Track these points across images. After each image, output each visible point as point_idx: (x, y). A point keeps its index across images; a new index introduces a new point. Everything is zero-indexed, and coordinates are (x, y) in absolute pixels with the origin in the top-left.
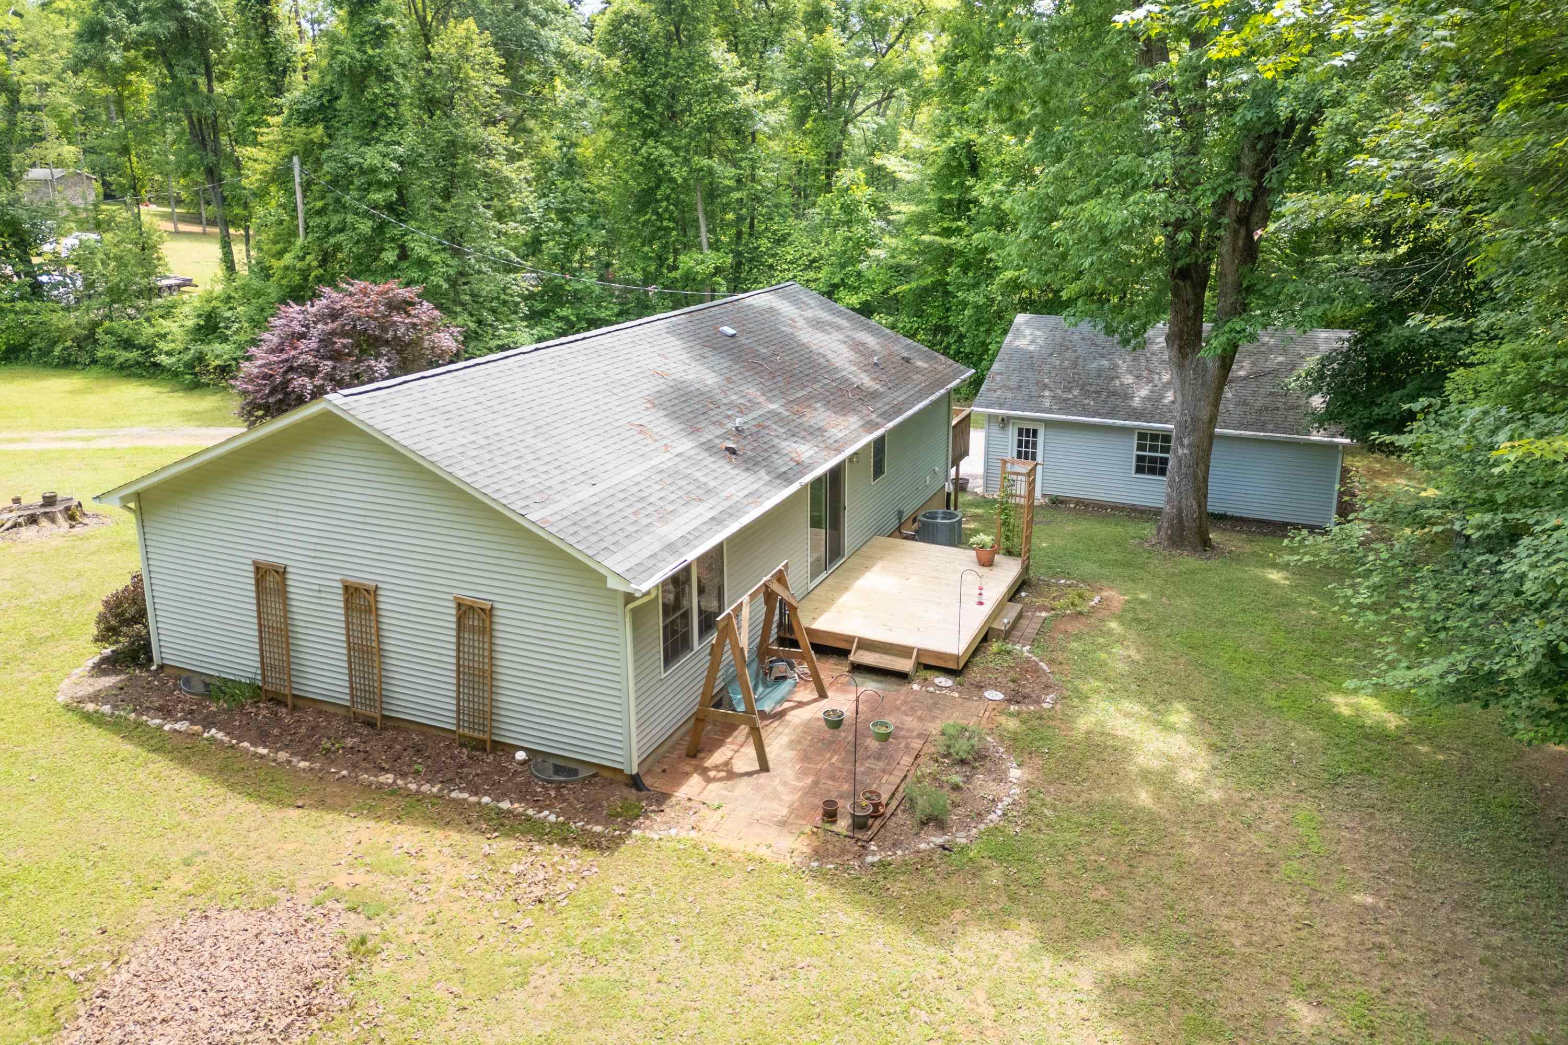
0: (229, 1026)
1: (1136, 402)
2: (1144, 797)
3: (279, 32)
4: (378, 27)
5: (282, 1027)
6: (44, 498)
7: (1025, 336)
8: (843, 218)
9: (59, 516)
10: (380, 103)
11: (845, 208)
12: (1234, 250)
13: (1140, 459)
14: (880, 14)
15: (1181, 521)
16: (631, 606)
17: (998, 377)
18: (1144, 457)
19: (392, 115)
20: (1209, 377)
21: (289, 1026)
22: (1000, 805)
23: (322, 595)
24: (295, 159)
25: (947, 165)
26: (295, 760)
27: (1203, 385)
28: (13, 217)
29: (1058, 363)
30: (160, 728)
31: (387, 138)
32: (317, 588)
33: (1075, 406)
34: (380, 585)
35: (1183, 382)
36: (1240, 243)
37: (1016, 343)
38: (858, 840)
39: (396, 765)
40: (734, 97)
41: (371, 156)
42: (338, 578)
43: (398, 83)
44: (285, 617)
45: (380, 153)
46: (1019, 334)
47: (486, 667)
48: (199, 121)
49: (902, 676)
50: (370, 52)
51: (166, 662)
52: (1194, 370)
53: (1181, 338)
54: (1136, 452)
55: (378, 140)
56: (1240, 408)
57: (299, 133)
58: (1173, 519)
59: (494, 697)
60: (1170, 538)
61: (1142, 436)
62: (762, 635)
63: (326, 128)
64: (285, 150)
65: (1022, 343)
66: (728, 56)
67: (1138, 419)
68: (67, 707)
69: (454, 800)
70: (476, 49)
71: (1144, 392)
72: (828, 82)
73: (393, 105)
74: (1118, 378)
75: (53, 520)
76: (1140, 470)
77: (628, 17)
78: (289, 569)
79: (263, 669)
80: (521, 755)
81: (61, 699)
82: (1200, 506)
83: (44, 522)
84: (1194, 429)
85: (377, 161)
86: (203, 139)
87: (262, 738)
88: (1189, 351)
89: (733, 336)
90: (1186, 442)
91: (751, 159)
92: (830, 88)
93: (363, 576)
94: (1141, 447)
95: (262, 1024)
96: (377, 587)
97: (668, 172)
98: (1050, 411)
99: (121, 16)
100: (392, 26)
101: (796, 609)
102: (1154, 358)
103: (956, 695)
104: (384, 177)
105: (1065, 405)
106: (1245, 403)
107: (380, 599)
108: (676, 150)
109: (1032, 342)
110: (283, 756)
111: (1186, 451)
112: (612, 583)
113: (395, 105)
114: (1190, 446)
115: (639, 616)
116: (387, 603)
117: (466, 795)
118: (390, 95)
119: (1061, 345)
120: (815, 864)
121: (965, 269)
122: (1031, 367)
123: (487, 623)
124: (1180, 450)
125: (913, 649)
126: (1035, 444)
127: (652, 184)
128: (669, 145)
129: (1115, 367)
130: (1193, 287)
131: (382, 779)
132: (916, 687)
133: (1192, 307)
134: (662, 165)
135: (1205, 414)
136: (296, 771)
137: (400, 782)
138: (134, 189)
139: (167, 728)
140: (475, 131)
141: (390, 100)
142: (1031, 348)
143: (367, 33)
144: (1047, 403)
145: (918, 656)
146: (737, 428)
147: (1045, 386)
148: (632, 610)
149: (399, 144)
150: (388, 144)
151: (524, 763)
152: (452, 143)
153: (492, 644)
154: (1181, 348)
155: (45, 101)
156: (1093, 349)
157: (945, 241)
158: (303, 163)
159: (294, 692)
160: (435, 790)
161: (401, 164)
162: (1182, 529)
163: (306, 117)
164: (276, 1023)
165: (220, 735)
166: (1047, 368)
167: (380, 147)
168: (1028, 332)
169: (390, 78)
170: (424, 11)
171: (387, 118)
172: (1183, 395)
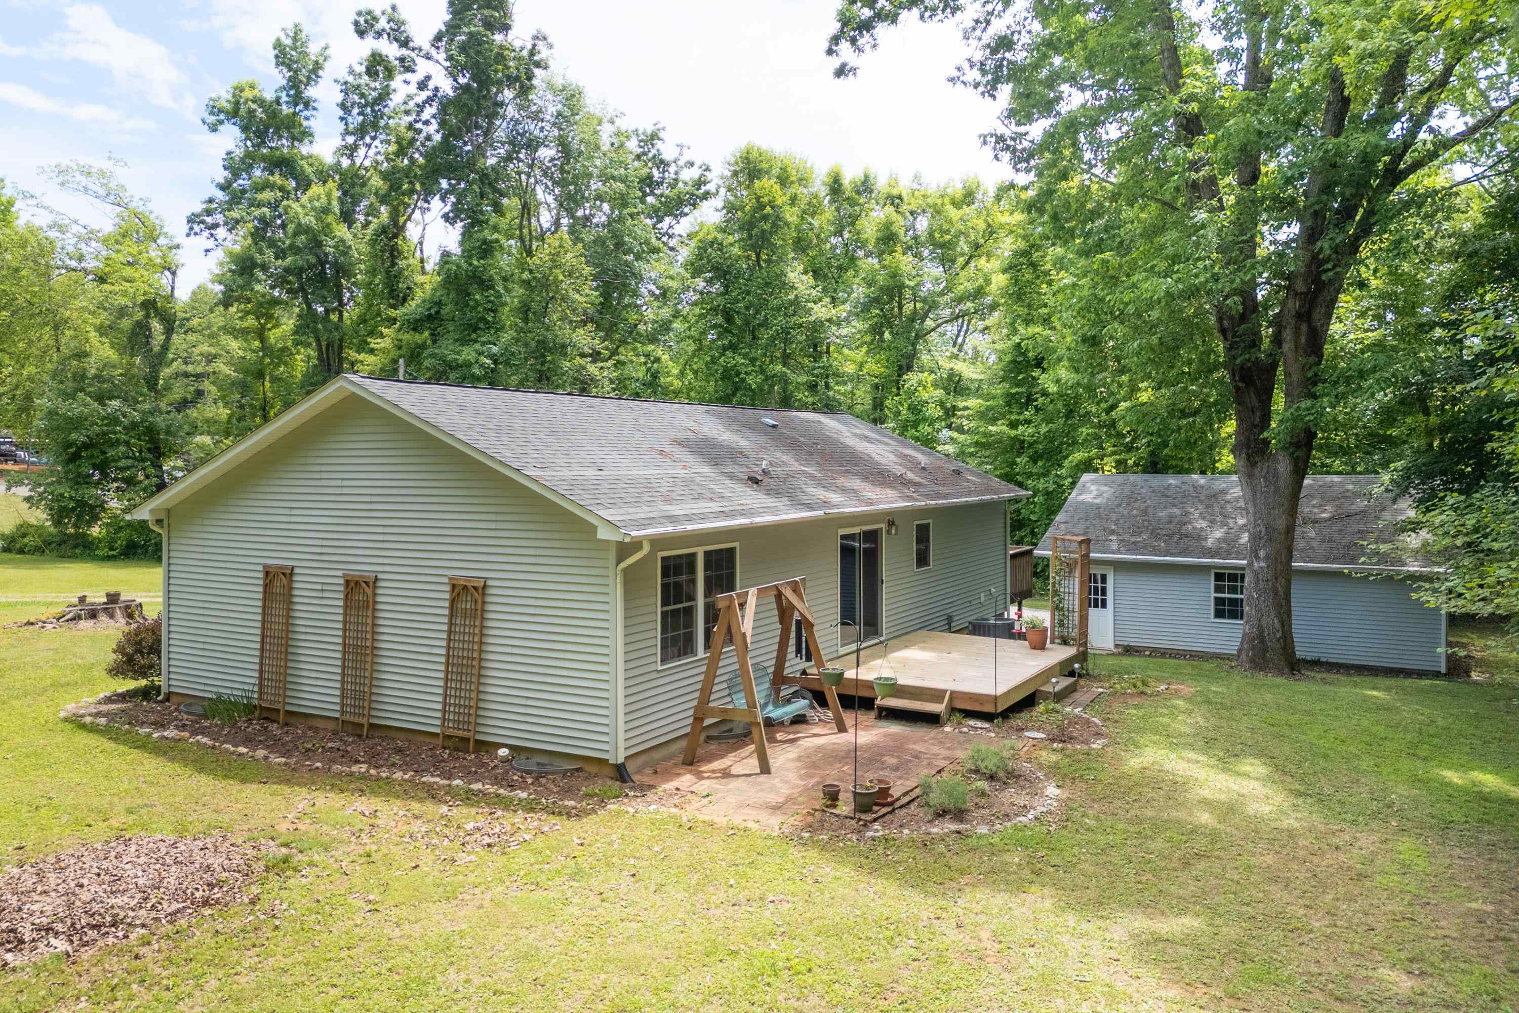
0: (113, 901)
1: (1210, 543)
2: (1205, 818)
3: (402, 263)
4: (485, 242)
5: (169, 911)
6: (108, 595)
7: (1091, 492)
8: (912, 417)
9: (118, 611)
10: (480, 309)
11: (913, 409)
12: (1296, 348)
13: (1219, 601)
14: (948, 237)
15: (1263, 642)
16: (623, 565)
17: (1063, 526)
18: (1223, 599)
19: (490, 319)
20: (1281, 484)
21: (178, 911)
22: (1032, 811)
23: (326, 595)
24: (401, 361)
25: (1014, 362)
26: (272, 756)
27: (1275, 492)
28: (151, 423)
29: (1125, 512)
30: (149, 735)
31: (483, 339)
32: (319, 587)
33: (1145, 547)
34: (380, 576)
35: (1254, 492)
36: (1303, 339)
37: (1081, 498)
38: (860, 820)
39: (373, 759)
40: (809, 312)
41: (467, 353)
42: (340, 573)
43: (498, 291)
44: (288, 624)
45: (476, 350)
46: (1084, 490)
47: (475, 655)
48: (328, 346)
49: (932, 719)
50: (475, 263)
51: (172, 689)
52: (1265, 478)
53: (1248, 447)
54: (1213, 595)
55: (476, 341)
56: (1324, 545)
57: (406, 337)
58: (1253, 639)
59: (482, 688)
60: (1252, 661)
61: (1219, 577)
62: (778, 657)
63: (432, 335)
64: (394, 354)
65: (1087, 498)
66: (804, 277)
67: (1212, 557)
68: (66, 720)
69: (424, 783)
70: (568, 259)
71: (1218, 534)
72: (900, 303)
73: (493, 311)
74: (1190, 523)
75: (112, 616)
76: (1219, 614)
77: (712, 243)
78: (297, 571)
79: (261, 685)
80: (503, 752)
81: (62, 714)
82: (1283, 626)
83: (103, 618)
84: (1270, 540)
85: (472, 357)
86: (329, 365)
87: (248, 741)
88: (1257, 459)
89: (774, 426)
90: (1262, 554)
91: (823, 368)
92: (901, 307)
93: (364, 568)
94: (1218, 589)
95: (149, 905)
96: (376, 579)
97: (743, 380)
98: (1118, 551)
99: (270, 254)
100: (497, 241)
101: (812, 625)
102: (1229, 506)
103: (993, 735)
104: (477, 371)
105: (1134, 548)
106: (1331, 540)
107: (379, 591)
108: (753, 361)
109: (1098, 496)
110: (261, 753)
111: (1262, 564)
112: (603, 534)
113: (494, 311)
114: (1267, 558)
115: (631, 579)
116: (386, 597)
117: (437, 779)
118: (489, 302)
119: (1129, 497)
120: (807, 835)
121: (1034, 460)
122: (1099, 516)
123: (479, 607)
124: (1256, 564)
125: (946, 691)
126: (1104, 591)
127: (729, 391)
128: (745, 356)
129: (1187, 514)
130: (1258, 394)
131: (355, 768)
132: (948, 729)
133: (1258, 414)
134: (738, 374)
135: (1281, 523)
136: (270, 766)
137: (373, 772)
138: (264, 410)
139: (155, 735)
140: (565, 333)
141: (490, 306)
142: (1097, 501)
143: (474, 248)
144: (1114, 546)
145: (951, 699)
146: (763, 471)
147: (1113, 532)
148: (625, 570)
149: (495, 344)
150: (483, 344)
151: (505, 761)
152: (542, 343)
153: (483, 627)
154: (1248, 456)
155: (210, 369)
156: (1163, 500)
157: (1013, 433)
158: (407, 365)
159: (288, 708)
160: (406, 777)
161: (495, 362)
162: (1265, 650)
163: (415, 325)
164: (165, 904)
165: (205, 740)
166: (1114, 517)
167: (477, 346)
168: (1093, 488)
169: (492, 287)
170: (531, 241)
171: (487, 322)
172: (1255, 505)
